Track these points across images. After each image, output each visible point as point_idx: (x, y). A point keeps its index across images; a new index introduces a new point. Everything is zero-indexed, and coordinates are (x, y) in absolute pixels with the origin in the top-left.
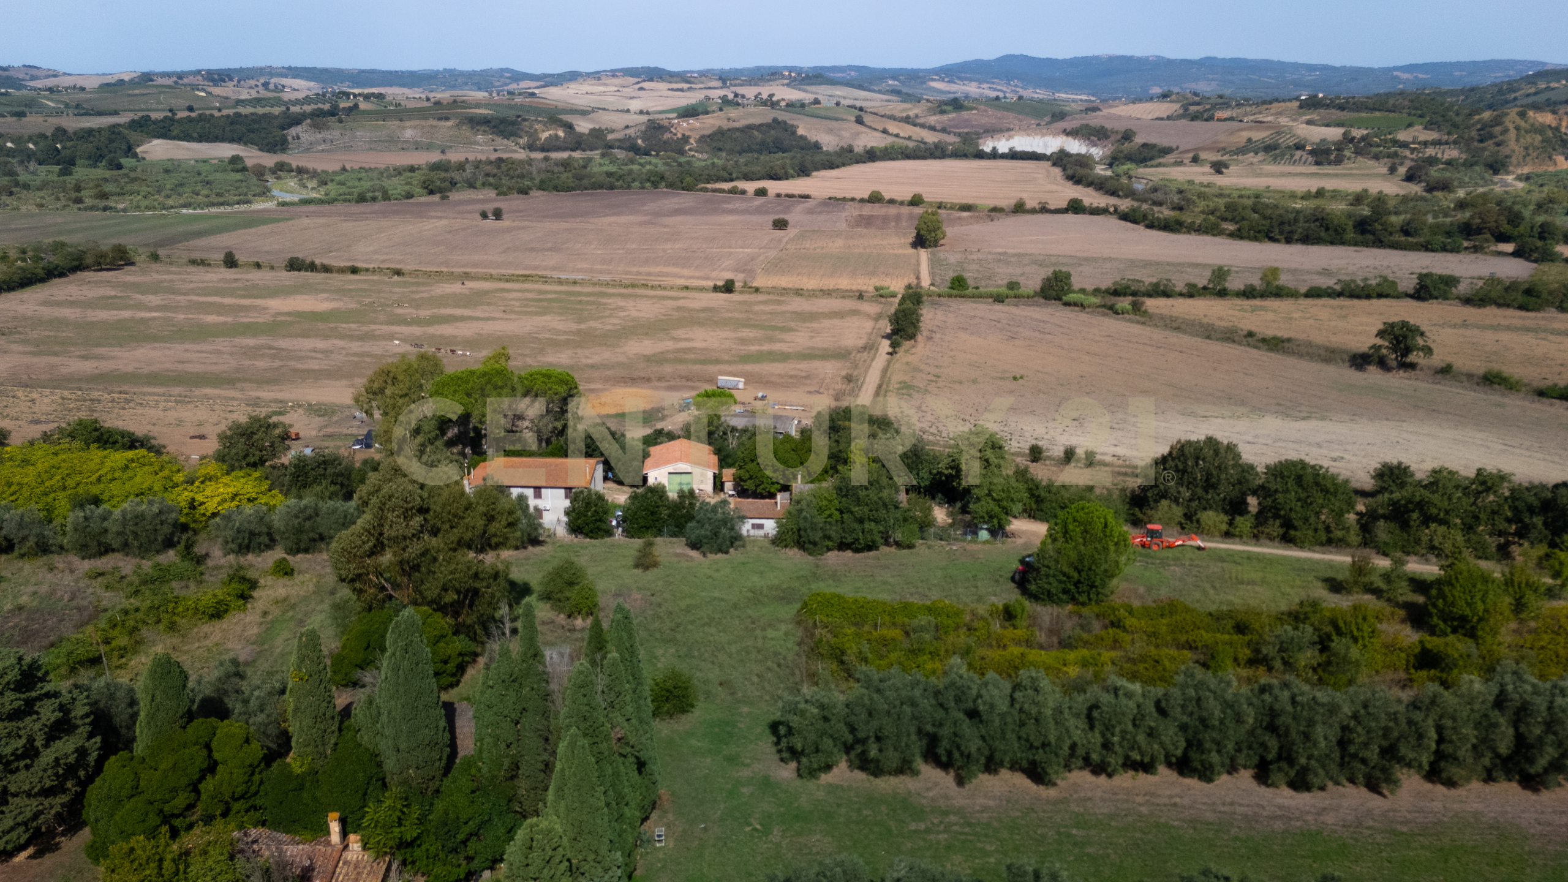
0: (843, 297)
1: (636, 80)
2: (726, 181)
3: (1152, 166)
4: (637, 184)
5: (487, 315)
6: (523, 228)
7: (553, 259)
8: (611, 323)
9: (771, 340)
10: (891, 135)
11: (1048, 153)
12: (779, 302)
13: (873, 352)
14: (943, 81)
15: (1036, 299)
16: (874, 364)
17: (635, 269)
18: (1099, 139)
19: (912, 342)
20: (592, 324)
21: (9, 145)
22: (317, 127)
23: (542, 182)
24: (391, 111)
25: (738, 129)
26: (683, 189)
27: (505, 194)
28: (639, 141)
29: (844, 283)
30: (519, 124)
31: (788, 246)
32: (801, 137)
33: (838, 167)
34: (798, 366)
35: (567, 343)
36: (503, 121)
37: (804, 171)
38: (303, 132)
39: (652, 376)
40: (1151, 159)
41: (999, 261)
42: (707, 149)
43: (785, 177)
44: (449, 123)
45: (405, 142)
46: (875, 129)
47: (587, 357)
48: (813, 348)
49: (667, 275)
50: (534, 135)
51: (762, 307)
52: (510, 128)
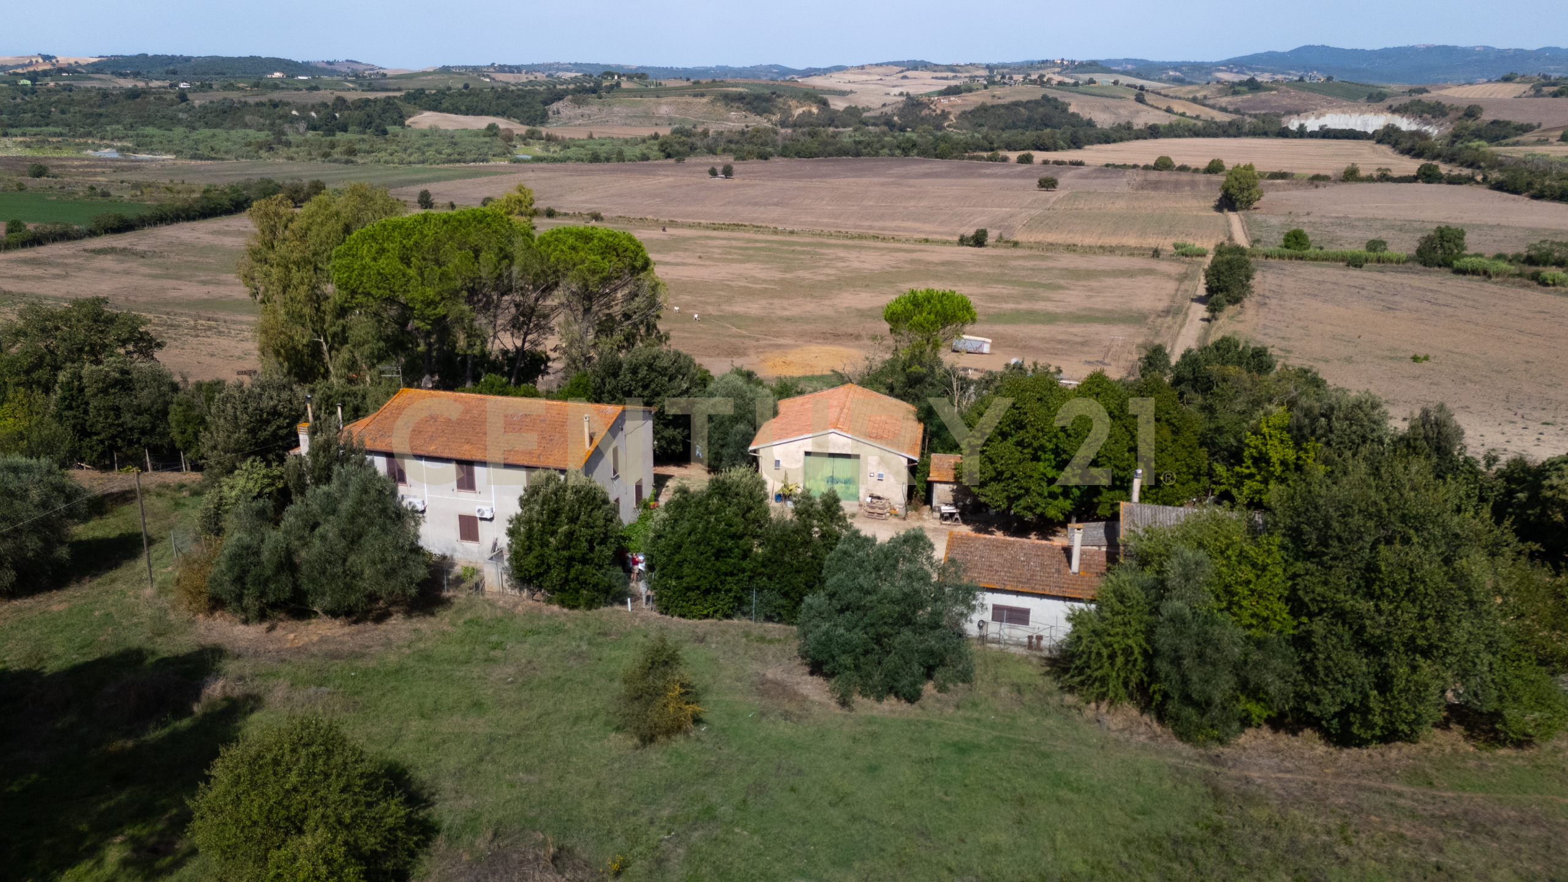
0: (1132, 255)
1: (900, 69)
2: (985, 150)
3: (1507, 145)
4: (886, 151)
5: (679, 260)
6: (753, 185)
7: (775, 212)
8: (825, 273)
9: (1031, 298)
10: (1176, 114)
11: (1370, 131)
12: (1044, 258)
13: (1181, 317)
14: (1231, 71)
15: (1410, 264)
16: (1184, 331)
17: (867, 223)
18: (1434, 117)
19: (1237, 307)
20: (801, 273)
21: (294, 112)
22: (578, 103)
23: (785, 147)
24: (651, 90)
25: (1003, 106)
26: (937, 157)
27: (744, 159)
28: (896, 118)
29: (1131, 241)
30: (774, 100)
31: (1056, 207)
32: (1073, 114)
33: (1114, 141)
34: (1071, 330)
35: (764, 292)
36: (758, 97)
37: (1076, 143)
38: (564, 108)
39: (863, 333)
40: (1505, 137)
41: (1340, 224)
42: (967, 124)
43: (1055, 148)
44: (704, 100)
45: (659, 118)
46: (1157, 108)
47: (784, 309)
48: (1090, 309)
49: (905, 229)
50: (787, 112)
51: (1022, 262)
52: (764, 104)
